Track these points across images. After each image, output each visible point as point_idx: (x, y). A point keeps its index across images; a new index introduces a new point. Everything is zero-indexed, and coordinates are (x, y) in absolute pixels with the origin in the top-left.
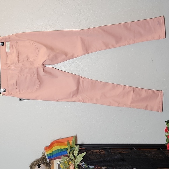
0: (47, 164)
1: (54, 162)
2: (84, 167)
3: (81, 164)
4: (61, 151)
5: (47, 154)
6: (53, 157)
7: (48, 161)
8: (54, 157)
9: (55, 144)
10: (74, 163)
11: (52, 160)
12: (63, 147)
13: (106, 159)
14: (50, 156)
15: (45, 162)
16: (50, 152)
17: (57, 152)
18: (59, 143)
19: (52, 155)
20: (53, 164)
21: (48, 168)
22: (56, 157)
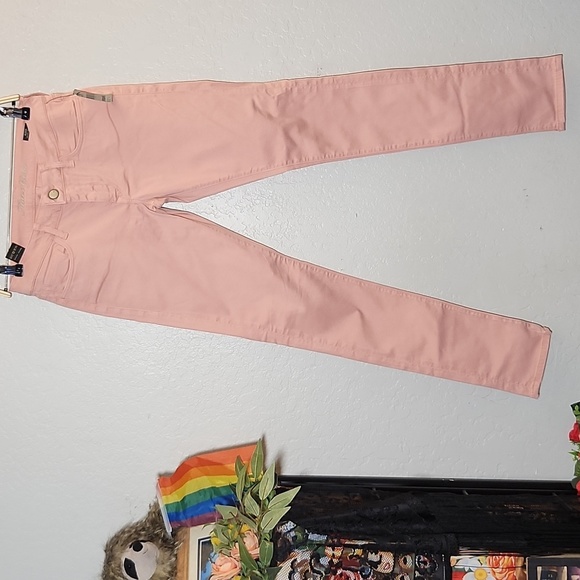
0: (165, 540)
1: (187, 533)
2: (291, 540)
3: (283, 529)
4: (214, 496)
5: (167, 506)
6: (186, 515)
7: (169, 530)
8: (189, 515)
9: (193, 471)
10: (259, 528)
11: (184, 529)
12: (221, 482)
13: (367, 513)
14: (177, 514)
15: (157, 535)
16: (175, 498)
17: (201, 499)
18: (208, 468)
19: (181, 510)
20: (186, 542)
21: (168, 553)
22: (195, 518)
